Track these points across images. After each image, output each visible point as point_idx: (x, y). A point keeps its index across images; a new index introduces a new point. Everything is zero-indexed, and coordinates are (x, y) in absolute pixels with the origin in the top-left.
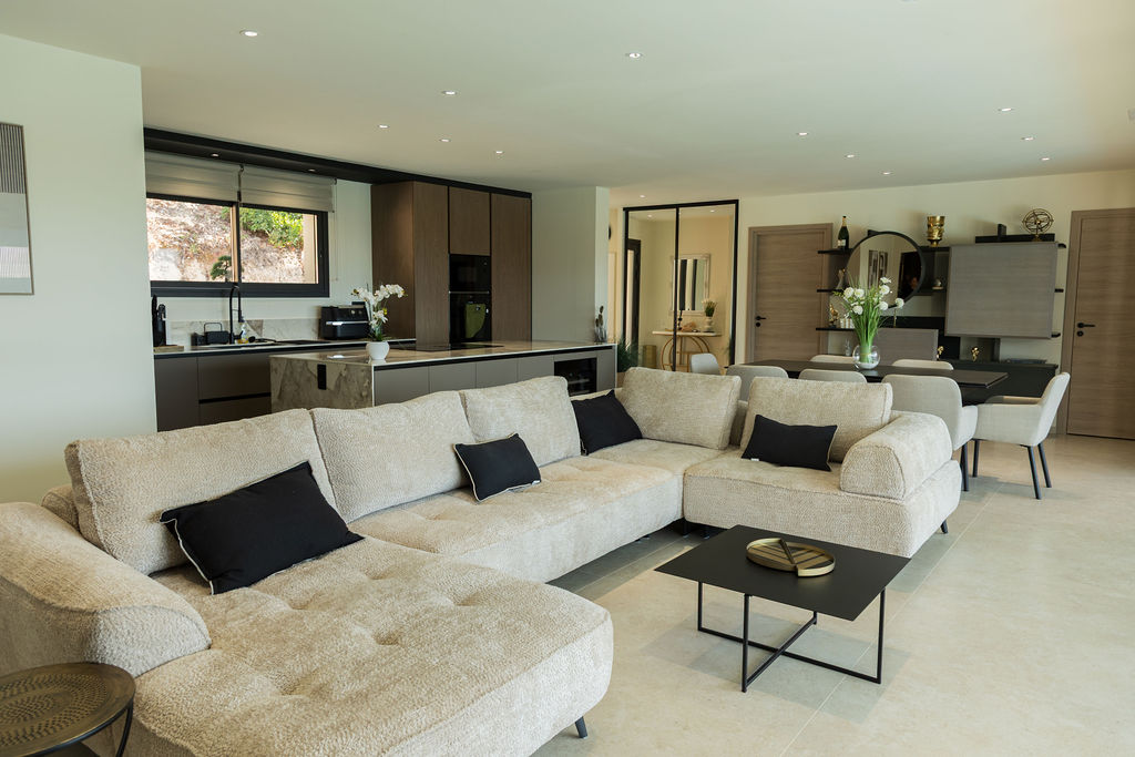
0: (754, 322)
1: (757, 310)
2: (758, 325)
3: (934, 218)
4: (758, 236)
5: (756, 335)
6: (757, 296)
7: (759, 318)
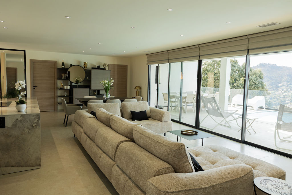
0: (33, 87)
1: (34, 84)
2: (34, 88)
3: (86, 63)
4: (33, 62)
5: (34, 91)
6: (34, 80)
7: (34, 86)
